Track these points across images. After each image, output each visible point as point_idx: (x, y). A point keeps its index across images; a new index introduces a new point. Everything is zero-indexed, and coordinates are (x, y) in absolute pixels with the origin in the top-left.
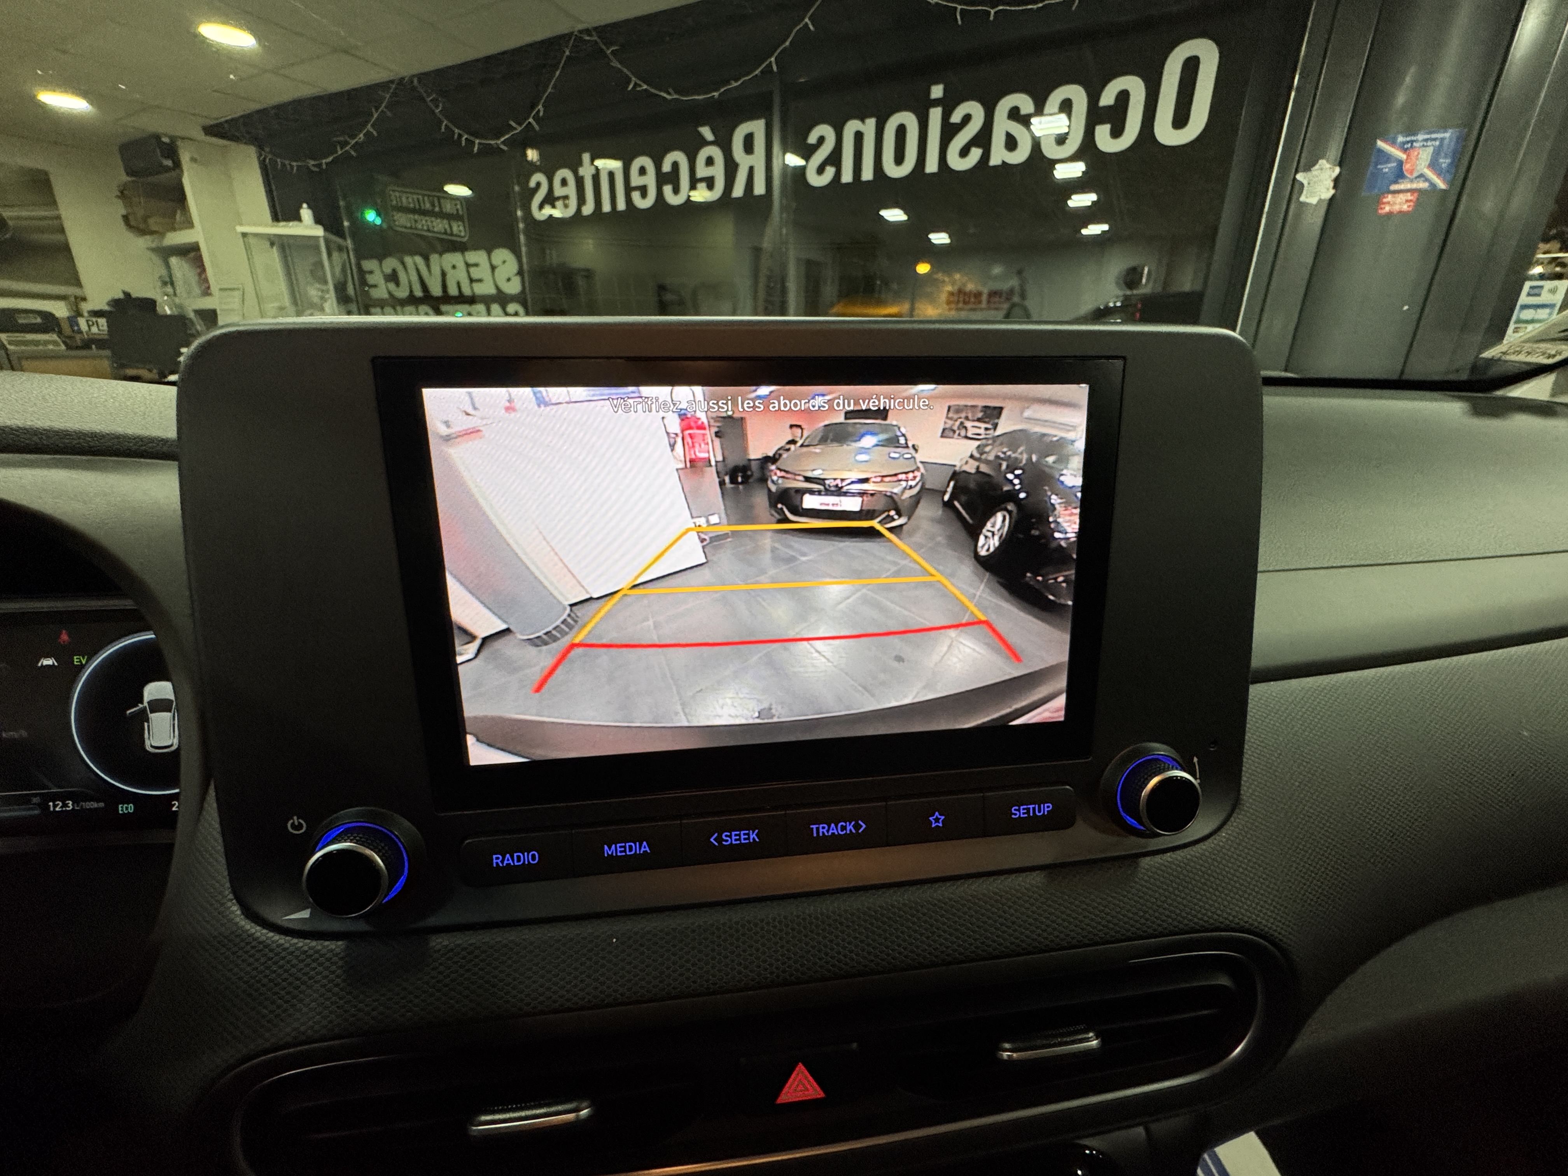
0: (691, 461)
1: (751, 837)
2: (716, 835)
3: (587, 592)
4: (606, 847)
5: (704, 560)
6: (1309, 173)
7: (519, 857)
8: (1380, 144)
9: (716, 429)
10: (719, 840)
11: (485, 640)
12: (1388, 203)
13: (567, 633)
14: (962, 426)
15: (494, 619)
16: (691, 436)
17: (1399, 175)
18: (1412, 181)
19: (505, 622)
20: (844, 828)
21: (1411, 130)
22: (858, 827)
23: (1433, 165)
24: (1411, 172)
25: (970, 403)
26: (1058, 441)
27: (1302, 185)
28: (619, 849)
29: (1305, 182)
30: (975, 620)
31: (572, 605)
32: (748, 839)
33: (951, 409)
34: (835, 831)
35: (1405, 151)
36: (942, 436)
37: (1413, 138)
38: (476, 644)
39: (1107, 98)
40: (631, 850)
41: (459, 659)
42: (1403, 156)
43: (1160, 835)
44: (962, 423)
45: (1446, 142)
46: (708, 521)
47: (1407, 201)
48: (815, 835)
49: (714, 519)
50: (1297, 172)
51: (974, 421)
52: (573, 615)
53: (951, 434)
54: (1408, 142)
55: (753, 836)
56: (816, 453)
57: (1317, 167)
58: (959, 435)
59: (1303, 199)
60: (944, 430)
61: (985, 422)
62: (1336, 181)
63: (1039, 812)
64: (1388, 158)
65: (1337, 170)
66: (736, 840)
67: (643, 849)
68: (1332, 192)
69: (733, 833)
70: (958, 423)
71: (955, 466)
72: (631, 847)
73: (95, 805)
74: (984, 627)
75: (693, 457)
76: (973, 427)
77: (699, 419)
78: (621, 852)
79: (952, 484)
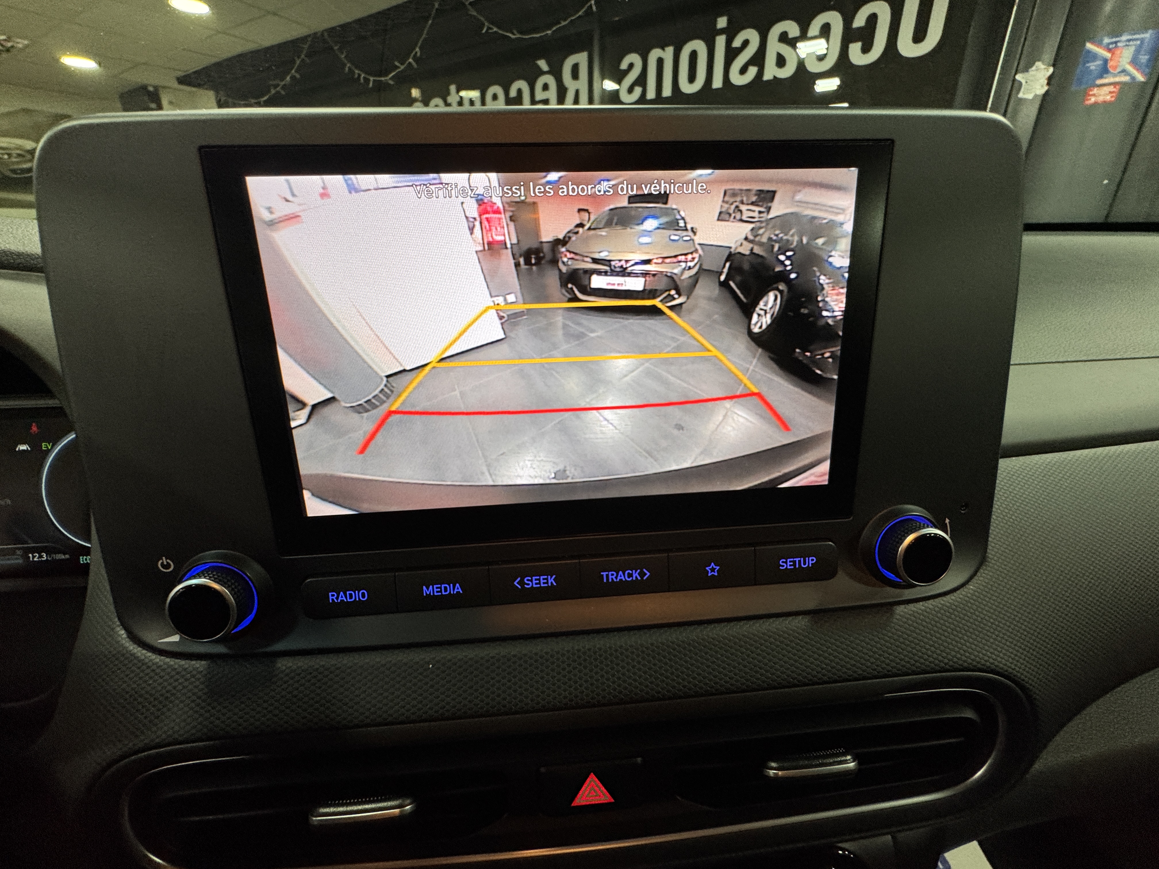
0: (489, 243)
1: (550, 582)
2: (519, 579)
3: (401, 365)
4: (424, 587)
5: (503, 336)
6: (1026, 73)
7: (351, 595)
8: (1089, 46)
9: (511, 214)
10: (521, 583)
11: (314, 407)
12: (1094, 95)
13: (384, 402)
14: (738, 209)
15: (321, 388)
16: (487, 219)
17: (1104, 71)
18: (1115, 75)
19: (332, 392)
20: (630, 576)
21: (1116, 33)
22: (642, 574)
23: (1134, 62)
24: (1115, 68)
25: (745, 188)
26: (827, 223)
27: (1020, 84)
28: (435, 590)
29: (1023, 82)
30: (748, 392)
31: (388, 377)
32: (547, 583)
33: (728, 193)
34: (623, 578)
35: (1109, 50)
36: (718, 220)
37: (1117, 39)
38: (307, 411)
39: (859, 21)
40: (446, 591)
41: (293, 424)
42: (1108, 55)
43: (915, 586)
44: (737, 207)
45: (1147, 40)
46: (505, 300)
47: (1110, 92)
48: (605, 581)
49: (511, 298)
50: (1016, 74)
51: (748, 204)
52: (389, 385)
53: (727, 217)
54: (1112, 43)
55: (551, 580)
56: (601, 235)
57: (1034, 68)
58: (735, 218)
59: (1021, 95)
60: (720, 213)
61: (758, 205)
62: (1050, 79)
63: (805, 564)
64: (1095, 57)
65: (1051, 70)
66: (536, 584)
67: (456, 590)
68: (1046, 88)
69: (534, 578)
70: (733, 207)
71: (730, 248)
72: (445, 588)
73: (62, 557)
74: (755, 400)
75: (491, 239)
76: (748, 210)
77: (495, 203)
78: (437, 592)
79: (728, 265)
